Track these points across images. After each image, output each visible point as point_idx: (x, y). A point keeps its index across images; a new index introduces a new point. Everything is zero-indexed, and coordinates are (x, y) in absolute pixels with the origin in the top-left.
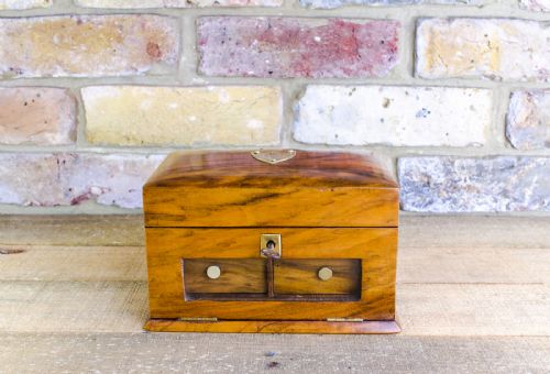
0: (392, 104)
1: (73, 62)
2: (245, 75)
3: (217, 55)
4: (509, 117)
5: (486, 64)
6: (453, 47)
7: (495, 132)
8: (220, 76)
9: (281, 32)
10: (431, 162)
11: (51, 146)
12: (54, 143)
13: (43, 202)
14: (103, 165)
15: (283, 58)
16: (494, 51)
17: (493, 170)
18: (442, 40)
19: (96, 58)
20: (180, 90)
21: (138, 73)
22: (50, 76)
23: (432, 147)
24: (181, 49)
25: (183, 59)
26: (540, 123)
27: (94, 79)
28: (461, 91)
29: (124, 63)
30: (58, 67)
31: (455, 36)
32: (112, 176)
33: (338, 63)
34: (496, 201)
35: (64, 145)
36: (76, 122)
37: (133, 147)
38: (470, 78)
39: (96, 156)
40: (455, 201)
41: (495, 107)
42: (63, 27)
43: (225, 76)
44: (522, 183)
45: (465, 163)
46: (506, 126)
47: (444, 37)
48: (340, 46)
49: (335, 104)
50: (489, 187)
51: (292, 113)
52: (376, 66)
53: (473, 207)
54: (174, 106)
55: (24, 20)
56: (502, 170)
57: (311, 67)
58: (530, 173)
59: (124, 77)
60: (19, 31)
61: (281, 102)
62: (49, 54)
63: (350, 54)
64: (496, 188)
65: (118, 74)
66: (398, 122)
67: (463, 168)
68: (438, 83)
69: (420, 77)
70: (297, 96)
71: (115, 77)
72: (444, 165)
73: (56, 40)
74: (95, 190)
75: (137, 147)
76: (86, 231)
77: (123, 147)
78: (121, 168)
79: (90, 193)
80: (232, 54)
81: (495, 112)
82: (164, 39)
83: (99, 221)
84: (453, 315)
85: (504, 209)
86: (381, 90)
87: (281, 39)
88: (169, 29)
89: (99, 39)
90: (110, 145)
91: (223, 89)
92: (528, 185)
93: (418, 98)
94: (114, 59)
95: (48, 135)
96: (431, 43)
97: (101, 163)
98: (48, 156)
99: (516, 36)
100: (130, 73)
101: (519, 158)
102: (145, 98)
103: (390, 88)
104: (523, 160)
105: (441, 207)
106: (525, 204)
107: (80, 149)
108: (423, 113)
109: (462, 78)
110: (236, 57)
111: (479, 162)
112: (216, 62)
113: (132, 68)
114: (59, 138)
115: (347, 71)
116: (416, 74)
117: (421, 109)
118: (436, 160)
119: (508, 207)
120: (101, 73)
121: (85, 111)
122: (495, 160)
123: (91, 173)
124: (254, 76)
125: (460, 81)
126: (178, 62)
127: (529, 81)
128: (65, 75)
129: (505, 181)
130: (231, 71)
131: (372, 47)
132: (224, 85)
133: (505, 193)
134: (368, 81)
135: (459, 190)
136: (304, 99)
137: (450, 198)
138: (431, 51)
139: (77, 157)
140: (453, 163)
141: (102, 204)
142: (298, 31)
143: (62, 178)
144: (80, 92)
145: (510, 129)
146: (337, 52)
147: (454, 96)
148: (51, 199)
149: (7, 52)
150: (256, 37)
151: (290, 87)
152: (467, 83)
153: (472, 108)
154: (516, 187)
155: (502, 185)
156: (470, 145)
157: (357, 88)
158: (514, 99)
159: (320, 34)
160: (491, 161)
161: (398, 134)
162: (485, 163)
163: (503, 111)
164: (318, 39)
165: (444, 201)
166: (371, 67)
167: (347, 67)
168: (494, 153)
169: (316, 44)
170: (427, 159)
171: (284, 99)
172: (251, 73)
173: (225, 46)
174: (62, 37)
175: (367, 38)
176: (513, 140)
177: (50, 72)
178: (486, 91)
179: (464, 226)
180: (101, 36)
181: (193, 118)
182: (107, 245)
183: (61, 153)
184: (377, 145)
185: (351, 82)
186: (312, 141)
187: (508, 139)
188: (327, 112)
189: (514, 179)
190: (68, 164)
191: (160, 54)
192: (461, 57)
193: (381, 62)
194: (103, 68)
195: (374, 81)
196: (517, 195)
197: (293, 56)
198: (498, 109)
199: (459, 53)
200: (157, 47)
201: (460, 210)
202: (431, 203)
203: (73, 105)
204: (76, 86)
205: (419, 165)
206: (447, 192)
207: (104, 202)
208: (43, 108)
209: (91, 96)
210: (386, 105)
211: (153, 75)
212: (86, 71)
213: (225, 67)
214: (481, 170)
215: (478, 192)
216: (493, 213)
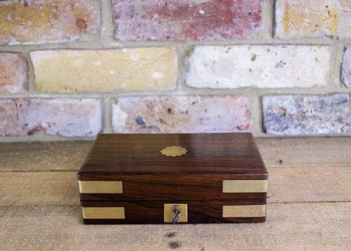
0: (257, 59)
1: (23, 34)
2: (149, 40)
3: (128, 26)
4: (343, 65)
5: (327, 28)
6: (303, 16)
7: (333, 76)
8: (130, 41)
9: (175, 7)
10: (287, 99)
11: (11, 94)
12: (13, 92)
13: (8, 133)
14: (49, 107)
15: (177, 27)
16: (333, 17)
17: (332, 104)
18: (294, 11)
19: (39, 30)
20: (102, 52)
21: (71, 41)
22: (7, 44)
23: (287, 88)
24: (102, 22)
25: (104, 29)
27: (39, 46)
28: (308, 47)
29: (60, 34)
30: (12, 38)
31: (304, 8)
32: (56, 115)
33: (218, 30)
34: (333, 125)
35: (20, 93)
36: (28, 76)
37: (70, 94)
38: (315, 38)
39: (43, 101)
40: (304, 127)
41: (333, 59)
42: (14, 8)
43: (134, 41)
45: (311, 99)
46: (341, 72)
47: (296, 9)
48: (219, 17)
49: (216, 59)
50: (329, 116)
51: (184, 66)
52: (246, 31)
53: (317, 130)
54: (98, 64)
56: (338, 104)
57: (198, 33)
59: (61, 44)
61: (176, 59)
62: (5, 29)
63: (226, 22)
64: (334, 116)
65: (56, 42)
66: (262, 71)
67: (310, 103)
68: (291, 42)
69: (278, 38)
70: (188, 53)
71: (54, 44)
72: (296, 101)
73: (9, 18)
74: (44, 125)
75: (73, 94)
76: (37, 158)
77: (62, 94)
78: (62, 109)
79: (40, 126)
80: (139, 25)
81: (333, 62)
82: (88, 15)
83: (47, 148)
84: (305, 233)
85: (339, 131)
86: (249, 48)
87: (175, 12)
88: (93, 8)
89: (41, 17)
90: (53, 93)
91: (133, 51)
93: (276, 53)
94: (52, 31)
95: (8, 87)
96: (286, 13)
97: (47, 105)
98: (9, 101)
99: (349, 6)
100: (65, 40)
102: (76, 58)
103: (256, 47)
105: (294, 131)
107: (32, 96)
108: (280, 65)
109: (308, 38)
110: (142, 27)
111: (321, 98)
112: (128, 31)
113: (66, 37)
114: (16, 89)
115: (224, 36)
116: (275, 36)
117: (279, 61)
118: (290, 97)
119: (342, 130)
120: (43, 42)
121: (33, 69)
122: (333, 97)
123: (40, 113)
124: (155, 40)
125: (307, 40)
126: (100, 32)
128: (18, 43)
129: (341, 111)
130: (138, 37)
131: (242, 17)
132: (134, 47)
133: (340, 120)
134: (240, 42)
135: (307, 119)
136: (193, 56)
137: (300, 125)
138: (286, 19)
139: (30, 102)
140: (302, 100)
141: (49, 135)
142: (187, 7)
143: (20, 117)
144: (29, 55)
145: (344, 74)
146: (217, 21)
147: (303, 51)
148: (13, 132)
150: (156, 12)
151: (182, 48)
152: (313, 41)
153: (316, 60)
154: (348, 115)
155: (338, 114)
156: (315, 86)
157: (232, 47)
158: (347, 53)
159: (203, 9)
160: (330, 98)
161: (262, 80)
162: (326, 99)
163: (339, 61)
164: (202, 12)
165: (296, 127)
166: (242, 32)
167: (224, 32)
168: (333, 91)
169: (201, 16)
170: (283, 97)
171: (178, 56)
172: (153, 38)
173: (133, 19)
174: (13, 16)
175: (239, 11)
176: (347, 82)
177: (6, 41)
178: (327, 47)
179: (310, 146)
180: (43, 14)
181: (112, 72)
182: (53, 171)
183: (18, 99)
184: (246, 87)
185: (227, 43)
186: (200, 86)
187: (342, 81)
188: (210, 65)
189: (347, 110)
190: (23, 107)
191: (86, 27)
192: (308, 23)
193: (249, 28)
194: (45, 38)
195: (244, 42)
196: (348, 121)
197: (184, 25)
198: (336, 59)
199: (307, 20)
200: (84, 22)
201: (307, 133)
202: (286, 128)
203: (25, 64)
204: (26, 51)
205: (278, 102)
206: (298, 120)
207: (51, 133)
208: (3, 68)
209: (37, 58)
210: (253, 59)
211: (82, 41)
212: (32, 40)
213: (134, 34)
214: (323, 104)
215: (321, 119)
216: (332, 134)
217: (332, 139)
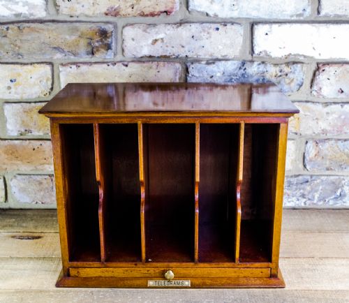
4: (306, 155)
5: (292, 127)
7: (298, 162)
11: (48, 171)
12: (50, 170)
13: (43, 201)
16: (297, 120)
17: (297, 184)
26: (323, 158)
34: (298, 200)
41: (298, 149)
44: (313, 190)
46: (304, 159)
50: (294, 193)
53: (286, 204)
55: (33, 104)
56: (302, 184)
58: (318, 185)
60: (31, 110)
64: (298, 193)
81: (298, 152)
85: (303, 205)
92: (316, 191)
95: (46, 166)
98: (46, 177)
99: (309, 112)
101: (311, 176)
104: (314, 178)
106: (315, 202)
111: (289, 179)
119: (305, 203)
122: (297, 178)
127: (317, 135)
129: (304, 189)
133: (303, 196)
145: (306, 161)
148: (48, 200)
149: (23, 122)
154: (309, 193)
155: (302, 191)
158: (309, 145)
162: (292, 180)
163: (302, 151)
168: (297, 174)
176: (308, 167)
177: (47, 132)
178: (292, 141)
183: (52, 175)
187: (305, 166)
189: (308, 188)
196: (310, 197)
208: (44, 151)
214: (290, 184)
215: (288, 195)
216: (297, 207)
217: (297, 211)
